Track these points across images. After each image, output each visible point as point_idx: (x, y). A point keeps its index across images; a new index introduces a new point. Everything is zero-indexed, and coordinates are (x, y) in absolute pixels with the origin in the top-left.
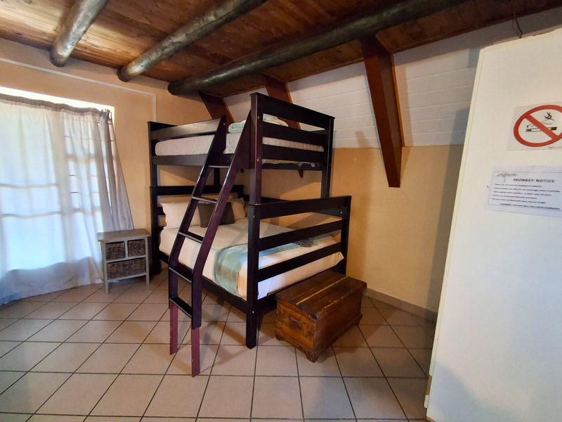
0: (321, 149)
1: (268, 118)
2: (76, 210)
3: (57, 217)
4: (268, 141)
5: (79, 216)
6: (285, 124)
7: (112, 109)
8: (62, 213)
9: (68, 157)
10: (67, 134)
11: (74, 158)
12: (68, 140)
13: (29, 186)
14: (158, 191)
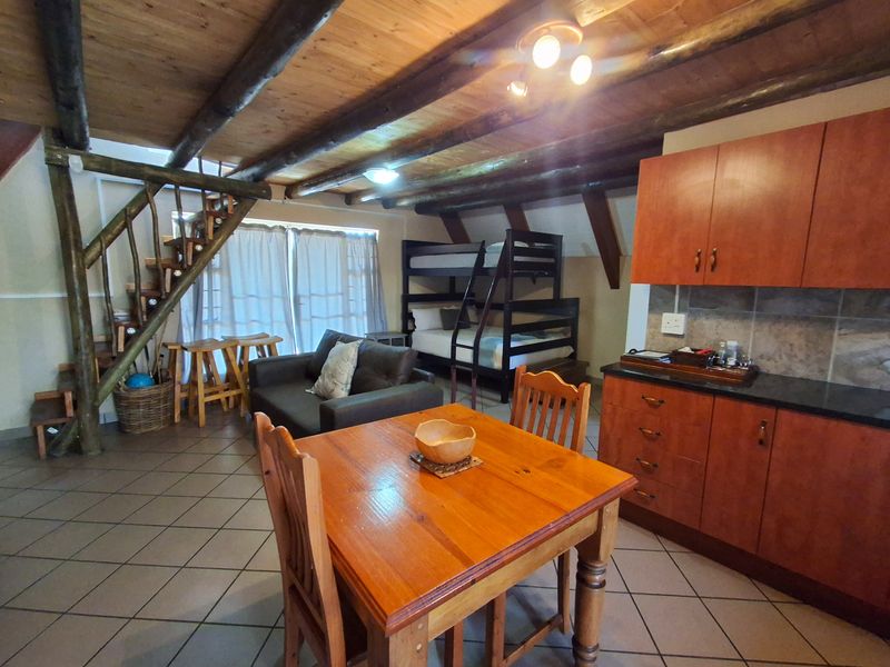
0: (552, 260)
1: (517, 244)
2: (352, 315)
3: (341, 319)
4: (516, 258)
5: (353, 318)
6: (526, 245)
7: (377, 232)
8: (343, 316)
9: (348, 272)
10: (349, 254)
11: (353, 272)
12: (350, 259)
13: (327, 295)
14: (408, 299)
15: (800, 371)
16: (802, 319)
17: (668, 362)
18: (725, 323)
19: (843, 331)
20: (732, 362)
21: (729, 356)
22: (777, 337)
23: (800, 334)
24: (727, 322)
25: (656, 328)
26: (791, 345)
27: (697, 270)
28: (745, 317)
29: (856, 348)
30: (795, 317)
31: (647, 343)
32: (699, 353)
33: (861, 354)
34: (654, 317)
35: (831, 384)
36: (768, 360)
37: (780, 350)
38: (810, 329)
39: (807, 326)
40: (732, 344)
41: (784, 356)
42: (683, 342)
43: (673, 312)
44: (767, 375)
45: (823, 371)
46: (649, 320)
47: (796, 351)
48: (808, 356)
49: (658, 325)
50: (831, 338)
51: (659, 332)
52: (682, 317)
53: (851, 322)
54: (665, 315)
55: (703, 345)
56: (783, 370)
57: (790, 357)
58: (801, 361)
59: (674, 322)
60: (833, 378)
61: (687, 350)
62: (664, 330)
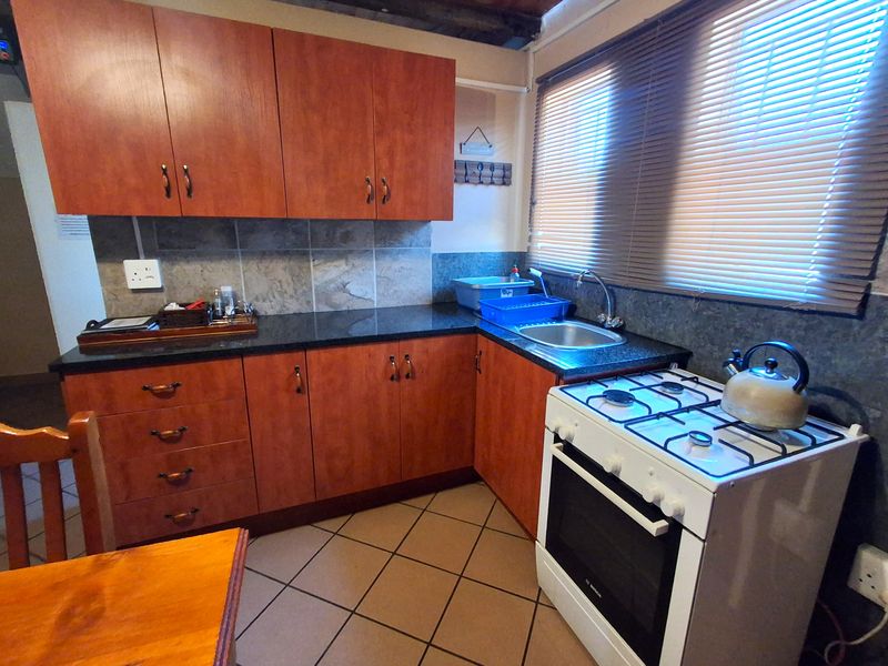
15: (293, 307)
16: (284, 253)
17: (157, 328)
18: (211, 266)
19: (316, 262)
20: (230, 311)
21: (227, 305)
22: (266, 274)
23: (285, 269)
24: (213, 265)
25: (116, 282)
26: (280, 282)
27: (168, 195)
28: (231, 256)
29: (328, 277)
30: (278, 252)
31: (108, 309)
32: (190, 308)
33: (332, 281)
34: (109, 268)
35: (317, 313)
36: (264, 301)
37: (271, 288)
38: (292, 263)
39: (290, 259)
40: (227, 290)
41: (276, 295)
42: (163, 297)
43: (138, 258)
44: (267, 317)
45: (309, 303)
46: (102, 275)
47: (285, 286)
48: (296, 291)
49: (120, 279)
50: (309, 268)
51: (126, 289)
52: (154, 264)
53: (321, 253)
54: (126, 262)
55: (191, 296)
56: (278, 308)
57: (282, 293)
58: (291, 296)
59: (143, 272)
60: (317, 308)
61: (174, 307)
62: (132, 285)
